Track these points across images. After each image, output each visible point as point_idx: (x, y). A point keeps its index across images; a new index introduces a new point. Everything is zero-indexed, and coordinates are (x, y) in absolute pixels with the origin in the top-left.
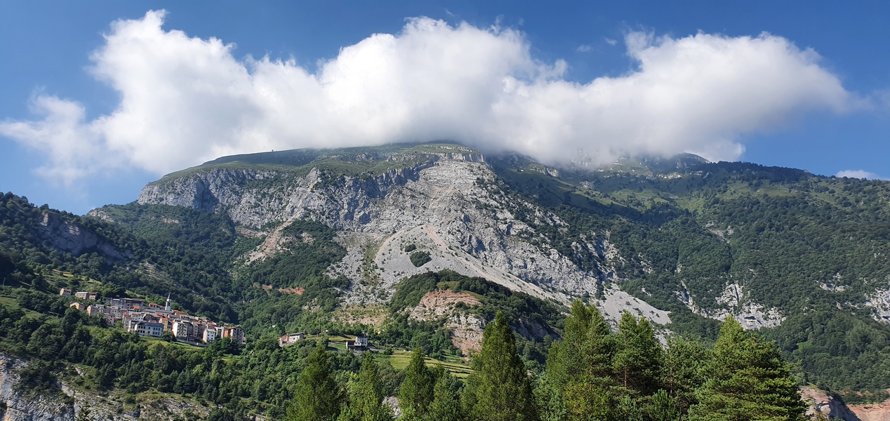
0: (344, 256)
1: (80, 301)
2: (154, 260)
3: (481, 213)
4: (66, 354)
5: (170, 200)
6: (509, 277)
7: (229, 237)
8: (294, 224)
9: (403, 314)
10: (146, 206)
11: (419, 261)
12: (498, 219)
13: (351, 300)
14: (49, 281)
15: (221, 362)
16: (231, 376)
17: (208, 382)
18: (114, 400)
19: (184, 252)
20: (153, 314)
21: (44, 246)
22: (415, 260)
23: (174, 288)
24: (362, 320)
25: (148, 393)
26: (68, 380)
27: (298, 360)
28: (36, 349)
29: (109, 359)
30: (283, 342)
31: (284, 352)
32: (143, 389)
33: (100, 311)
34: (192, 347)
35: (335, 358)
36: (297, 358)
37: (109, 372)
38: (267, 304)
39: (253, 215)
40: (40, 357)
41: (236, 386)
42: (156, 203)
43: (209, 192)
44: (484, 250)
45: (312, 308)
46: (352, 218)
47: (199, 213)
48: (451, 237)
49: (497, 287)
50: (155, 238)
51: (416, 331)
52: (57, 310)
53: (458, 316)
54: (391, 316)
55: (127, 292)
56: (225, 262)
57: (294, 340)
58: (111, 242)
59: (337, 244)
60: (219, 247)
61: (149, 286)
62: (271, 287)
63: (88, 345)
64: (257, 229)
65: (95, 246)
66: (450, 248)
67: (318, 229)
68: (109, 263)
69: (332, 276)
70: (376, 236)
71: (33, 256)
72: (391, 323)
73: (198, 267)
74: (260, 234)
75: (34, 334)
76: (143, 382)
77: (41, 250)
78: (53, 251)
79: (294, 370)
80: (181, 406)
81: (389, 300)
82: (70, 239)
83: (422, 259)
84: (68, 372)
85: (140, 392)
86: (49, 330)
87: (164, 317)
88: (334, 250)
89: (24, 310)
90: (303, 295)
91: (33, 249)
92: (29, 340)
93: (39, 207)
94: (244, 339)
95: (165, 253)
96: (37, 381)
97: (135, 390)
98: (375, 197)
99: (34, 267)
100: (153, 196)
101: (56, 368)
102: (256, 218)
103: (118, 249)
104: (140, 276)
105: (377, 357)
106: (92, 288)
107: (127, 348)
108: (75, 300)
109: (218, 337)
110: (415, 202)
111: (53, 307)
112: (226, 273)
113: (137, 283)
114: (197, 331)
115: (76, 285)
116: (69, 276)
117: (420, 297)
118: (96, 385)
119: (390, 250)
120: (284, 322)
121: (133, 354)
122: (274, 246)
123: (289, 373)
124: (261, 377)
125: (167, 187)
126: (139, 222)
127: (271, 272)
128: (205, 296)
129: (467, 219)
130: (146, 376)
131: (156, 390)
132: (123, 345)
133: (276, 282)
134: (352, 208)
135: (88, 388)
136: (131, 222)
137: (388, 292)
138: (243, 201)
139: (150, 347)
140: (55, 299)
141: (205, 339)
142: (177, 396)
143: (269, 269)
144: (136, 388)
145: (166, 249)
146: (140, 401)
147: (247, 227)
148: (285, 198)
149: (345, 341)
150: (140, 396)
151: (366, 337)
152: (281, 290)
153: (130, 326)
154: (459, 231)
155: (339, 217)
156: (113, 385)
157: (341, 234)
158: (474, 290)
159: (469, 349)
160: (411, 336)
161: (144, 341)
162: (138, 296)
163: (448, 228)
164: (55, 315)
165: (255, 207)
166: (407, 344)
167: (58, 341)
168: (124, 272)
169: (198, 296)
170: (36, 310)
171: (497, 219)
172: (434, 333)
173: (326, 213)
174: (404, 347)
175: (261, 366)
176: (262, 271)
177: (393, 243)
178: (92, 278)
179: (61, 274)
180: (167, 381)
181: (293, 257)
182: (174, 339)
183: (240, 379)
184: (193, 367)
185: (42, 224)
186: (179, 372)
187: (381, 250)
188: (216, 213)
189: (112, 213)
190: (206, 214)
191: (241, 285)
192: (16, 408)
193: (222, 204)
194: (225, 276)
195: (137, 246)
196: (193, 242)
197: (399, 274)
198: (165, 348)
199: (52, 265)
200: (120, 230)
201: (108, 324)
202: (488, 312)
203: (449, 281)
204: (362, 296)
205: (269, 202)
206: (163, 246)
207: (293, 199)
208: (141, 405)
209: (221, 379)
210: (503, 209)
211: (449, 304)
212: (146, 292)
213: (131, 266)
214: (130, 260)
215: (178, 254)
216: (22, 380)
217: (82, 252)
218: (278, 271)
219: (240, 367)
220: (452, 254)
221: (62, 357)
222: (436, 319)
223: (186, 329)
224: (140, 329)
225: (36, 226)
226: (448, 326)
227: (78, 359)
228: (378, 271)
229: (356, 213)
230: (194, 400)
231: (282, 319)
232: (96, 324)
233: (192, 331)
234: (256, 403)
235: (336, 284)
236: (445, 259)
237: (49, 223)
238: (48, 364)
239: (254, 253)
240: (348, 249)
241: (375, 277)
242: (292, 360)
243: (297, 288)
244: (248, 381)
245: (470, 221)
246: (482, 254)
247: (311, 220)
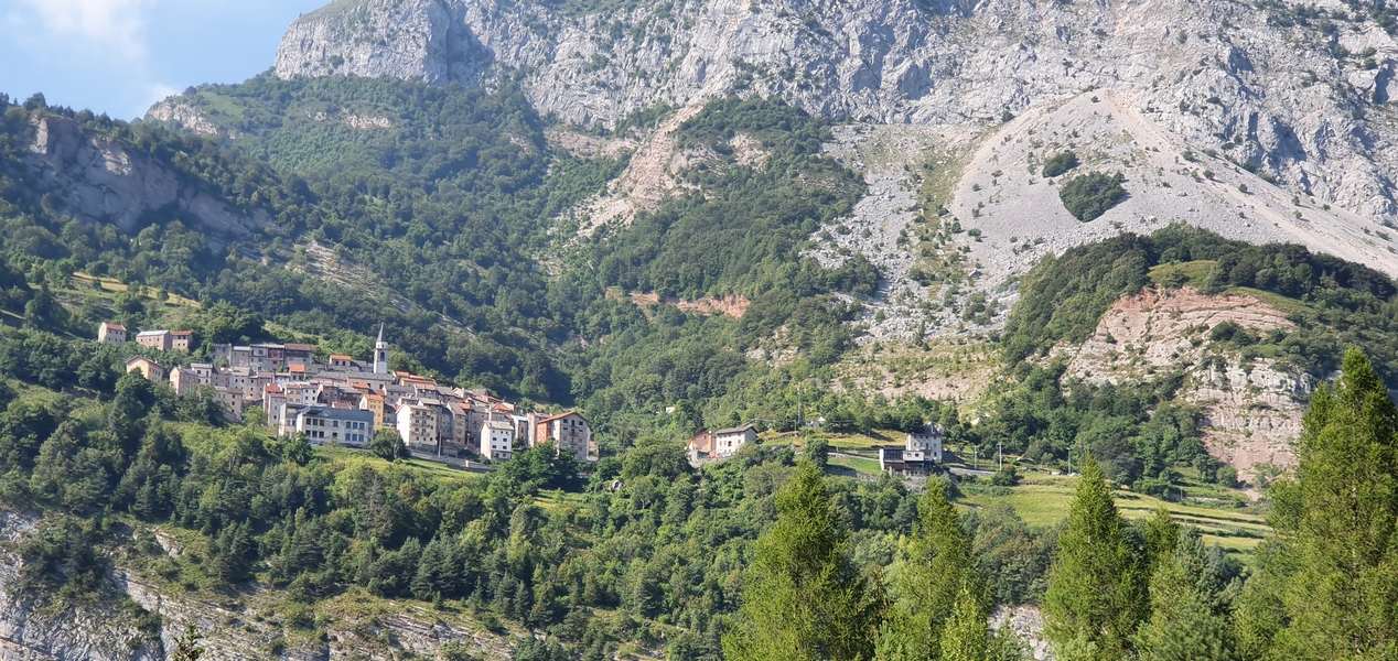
0: (859, 198)
1: (151, 355)
2: (331, 235)
3: (1287, 38)
4: (130, 498)
5: (362, 61)
6: (1385, 237)
7: (529, 161)
8: (707, 113)
9: (1045, 365)
10: (299, 82)
11: (1089, 204)
12: (1346, 53)
13: (886, 327)
14: (67, 306)
15: (533, 513)
16: (562, 551)
17: (502, 567)
18: (260, 620)
19: (410, 208)
20: (342, 386)
21: (46, 210)
22: (1075, 200)
23: (392, 311)
24: (922, 387)
25: (346, 601)
26: (141, 567)
27: (743, 504)
28: (53, 487)
29: (239, 513)
30: (701, 454)
31: (703, 482)
32: (331, 589)
33: (203, 382)
34: (453, 472)
35: (850, 498)
36: (741, 497)
37: (241, 546)
38: (647, 347)
39: (593, 92)
40: (67, 508)
41: (578, 577)
42: (323, 72)
43: (465, 32)
44: (1300, 155)
45: (774, 354)
46: (875, 83)
47: (443, 94)
48: (1189, 120)
49: (1345, 273)
50: (330, 174)
51: (1089, 414)
52: (95, 383)
53: (1222, 366)
54: (1008, 372)
55: (268, 327)
56: (525, 233)
57: (728, 446)
58: (214, 191)
59: (834, 165)
60: (506, 189)
61: (328, 309)
62: (654, 297)
63: (181, 474)
64: (604, 133)
65: (175, 205)
66: (1189, 157)
67: (775, 120)
68: (215, 248)
69: (829, 261)
70: (952, 135)
71: (22, 237)
72: (1009, 394)
73: (454, 250)
74: (613, 147)
75: (46, 447)
76: (331, 570)
77: (39, 222)
78: (71, 223)
79: (736, 532)
80: (435, 636)
81: (1000, 324)
82: (108, 188)
83: (1100, 195)
84: (139, 547)
85: (323, 596)
86: (81, 436)
87: (371, 392)
88: (828, 183)
89: (14, 384)
90: (748, 319)
91: (20, 219)
92: (34, 464)
93: (20, 103)
94: (592, 446)
95: (359, 214)
96: (65, 571)
97: (312, 593)
98: (942, 12)
99: (28, 268)
100: (314, 53)
101: (108, 535)
102: (600, 99)
103: (234, 208)
104: (299, 281)
105: (974, 493)
106: (177, 320)
107: (281, 480)
108: (137, 353)
109: (521, 444)
110: (1068, 18)
111: (85, 372)
112: (530, 264)
113: (293, 300)
114: (463, 428)
115: (137, 313)
116: (116, 286)
117: (1098, 315)
118: (209, 581)
119: (998, 174)
120: (696, 396)
121: (297, 497)
122: (656, 179)
123: (719, 541)
124: (646, 551)
125: (351, 23)
126: (283, 130)
127: (652, 254)
128: (477, 329)
129: (1240, 61)
130: (337, 555)
131: (365, 593)
132: (270, 472)
133: (670, 284)
134: (874, 51)
135: (191, 587)
136: (262, 131)
137: (995, 303)
138: (562, 51)
139: (340, 477)
140: (87, 353)
141: (485, 450)
142: (422, 608)
143: (646, 245)
144: (313, 586)
145: (362, 201)
146: (328, 621)
147: (578, 128)
148: (679, 35)
149: (876, 448)
150: (325, 608)
151: (937, 434)
152: (682, 305)
153: (283, 421)
154: (1216, 101)
155: (836, 84)
156: (253, 578)
157: (845, 134)
158: (1271, 284)
159: (1257, 466)
160: (1075, 430)
161: (325, 460)
162: (299, 335)
163: (1179, 94)
164: (93, 396)
165: (596, 68)
166: (1063, 455)
167: (107, 464)
168: (256, 272)
169: (457, 330)
170: (43, 384)
171: (1342, 55)
172: (1147, 419)
173: (799, 74)
174: (1053, 462)
175: (644, 522)
176: (628, 253)
177: (1006, 153)
178: (177, 292)
179: (97, 285)
180: (393, 568)
181: (712, 210)
182: (404, 452)
183: (588, 558)
184: (457, 529)
185: (34, 148)
186: (424, 540)
187: (969, 175)
188: (489, 91)
189: (211, 107)
190: (462, 98)
191: (573, 296)
192: (20, 641)
193: (504, 66)
194: (528, 270)
195: (283, 196)
196: (432, 178)
197: (1026, 247)
198: (381, 479)
199: (71, 261)
200: (236, 155)
201: (226, 416)
202: (1318, 351)
203: (1187, 258)
204: (919, 315)
205: (635, 51)
206: (352, 195)
207: (701, 38)
208: (331, 632)
209: (538, 558)
210: (1361, 19)
211: (1191, 330)
212: (319, 324)
213: (272, 254)
214: (268, 237)
215: (397, 215)
216: (28, 568)
217: (143, 222)
218: (671, 249)
219: (586, 525)
220: (1195, 175)
221: (120, 507)
222: (1149, 378)
223: (434, 423)
224: (311, 428)
225: (19, 154)
226: (1189, 398)
227: (161, 510)
228: (961, 240)
229: (888, 66)
230: (467, 616)
231: (692, 387)
232: (197, 415)
233: (450, 429)
234: (635, 625)
235: (839, 282)
236: (1173, 193)
237: (51, 146)
238: (86, 525)
239: (601, 202)
240: (869, 178)
241: (955, 258)
242: (726, 504)
243: (728, 299)
244: (610, 565)
245: (1250, 67)
246: (1294, 170)
247: (757, 96)
